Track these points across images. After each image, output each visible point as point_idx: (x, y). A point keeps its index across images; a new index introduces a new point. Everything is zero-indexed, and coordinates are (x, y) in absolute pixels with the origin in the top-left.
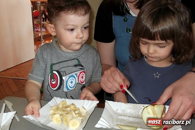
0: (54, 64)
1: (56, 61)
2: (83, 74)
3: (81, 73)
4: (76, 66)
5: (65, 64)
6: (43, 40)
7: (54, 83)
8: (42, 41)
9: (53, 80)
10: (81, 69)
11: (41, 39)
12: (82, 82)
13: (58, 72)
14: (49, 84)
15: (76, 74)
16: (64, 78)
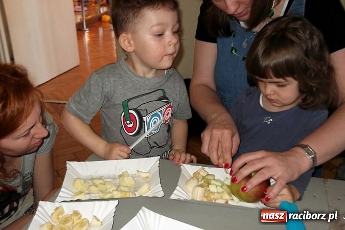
0: (130, 100)
1: (131, 95)
2: (169, 110)
3: (167, 108)
4: (160, 99)
5: (146, 99)
6: (87, 29)
7: (131, 126)
8: (86, 31)
9: (128, 122)
10: (167, 103)
11: (83, 27)
12: (166, 121)
13: (136, 110)
14: (122, 126)
15: (161, 112)
16: (145, 119)
